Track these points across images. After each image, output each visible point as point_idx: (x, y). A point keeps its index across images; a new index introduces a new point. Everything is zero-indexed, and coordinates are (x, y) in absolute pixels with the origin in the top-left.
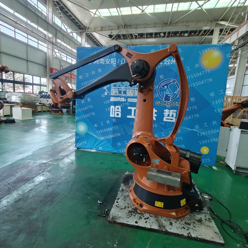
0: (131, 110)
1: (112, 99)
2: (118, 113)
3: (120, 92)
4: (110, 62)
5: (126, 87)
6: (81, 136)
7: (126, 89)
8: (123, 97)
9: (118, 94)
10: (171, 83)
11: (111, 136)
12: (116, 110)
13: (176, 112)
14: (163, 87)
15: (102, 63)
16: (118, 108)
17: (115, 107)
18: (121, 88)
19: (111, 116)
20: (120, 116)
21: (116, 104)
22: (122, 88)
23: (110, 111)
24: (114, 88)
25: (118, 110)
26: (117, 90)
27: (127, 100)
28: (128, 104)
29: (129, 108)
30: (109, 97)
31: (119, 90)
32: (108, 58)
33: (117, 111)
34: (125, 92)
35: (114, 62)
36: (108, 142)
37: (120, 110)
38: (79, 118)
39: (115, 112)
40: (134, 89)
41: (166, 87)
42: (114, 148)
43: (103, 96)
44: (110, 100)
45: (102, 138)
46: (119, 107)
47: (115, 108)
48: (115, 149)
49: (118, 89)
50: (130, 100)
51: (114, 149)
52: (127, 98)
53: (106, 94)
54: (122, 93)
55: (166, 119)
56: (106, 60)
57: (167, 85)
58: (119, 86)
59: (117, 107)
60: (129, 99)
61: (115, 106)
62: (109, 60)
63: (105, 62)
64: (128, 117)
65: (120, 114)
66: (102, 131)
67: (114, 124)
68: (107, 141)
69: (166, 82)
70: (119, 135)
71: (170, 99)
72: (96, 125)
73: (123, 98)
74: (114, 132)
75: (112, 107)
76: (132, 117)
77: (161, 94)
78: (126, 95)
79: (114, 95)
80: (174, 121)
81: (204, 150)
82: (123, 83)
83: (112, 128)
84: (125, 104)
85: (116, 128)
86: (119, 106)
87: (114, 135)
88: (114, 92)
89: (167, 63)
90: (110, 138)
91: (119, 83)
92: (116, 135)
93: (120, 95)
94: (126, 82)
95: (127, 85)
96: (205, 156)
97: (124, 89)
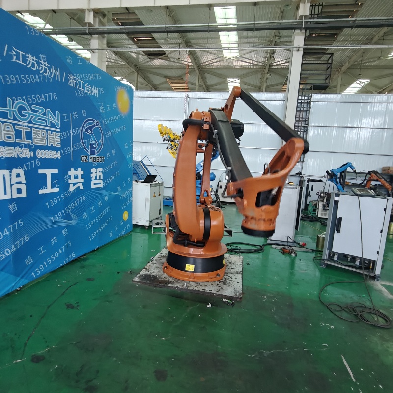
0: (45, 175)
1: (2, 152)
2: (19, 186)
3: (18, 134)
5: (30, 122)
7: (31, 127)
8: (25, 146)
9: (13, 140)
10: (94, 126)
11: (9, 251)
12: (14, 179)
13: (102, 172)
14: (87, 130)
16: (18, 176)
17: (11, 172)
18: (19, 125)
19: (2, 197)
20: (24, 194)
22: (21, 124)
24: (3, 122)
25: (18, 180)
26: (11, 128)
27: (35, 154)
28: (38, 163)
29: (41, 172)
31: (14, 128)
33: (17, 183)
34: (29, 136)
37: (23, 179)
39: (12, 185)
40: (47, 130)
41: (90, 131)
42: (18, 276)
46: (21, 172)
47: (11, 175)
48: (22, 277)
49: (14, 125)
50: (41, 154)
51: (19, 278)
52: (34, 149)
54: (24, 135)
55: (95, 184)
57: (90, 128)
58: (15, 119)
59: (15, 172)
60: (38, 151)
61: (10, 169)
64: (41, 191)
65: (23, 188)
67: (14, 217)
69: (89, 124)
70: (27, 238)
71: (96, 152)
73: (27, 150)
74: (15, 236)
75: (3, 173)
76: (49, 190)
77: (85, 142)
78: (32, 143)
79: (3, 140)
80: (101, 185)
81: (126, 215)
82: (24, 112)
83: (9, 230)
84: (32, 164)
85: (19, 225)
86: (20, 168)
87: (16, 246)
88: (3, 132)
89: (88, 91)
90: (7, 258)
91: (13, 111)
92: (20, 242)
93: (18, 141)
94: (29, 111)
95: (32, 117)
96: (126, 222)
97: (25, 126)
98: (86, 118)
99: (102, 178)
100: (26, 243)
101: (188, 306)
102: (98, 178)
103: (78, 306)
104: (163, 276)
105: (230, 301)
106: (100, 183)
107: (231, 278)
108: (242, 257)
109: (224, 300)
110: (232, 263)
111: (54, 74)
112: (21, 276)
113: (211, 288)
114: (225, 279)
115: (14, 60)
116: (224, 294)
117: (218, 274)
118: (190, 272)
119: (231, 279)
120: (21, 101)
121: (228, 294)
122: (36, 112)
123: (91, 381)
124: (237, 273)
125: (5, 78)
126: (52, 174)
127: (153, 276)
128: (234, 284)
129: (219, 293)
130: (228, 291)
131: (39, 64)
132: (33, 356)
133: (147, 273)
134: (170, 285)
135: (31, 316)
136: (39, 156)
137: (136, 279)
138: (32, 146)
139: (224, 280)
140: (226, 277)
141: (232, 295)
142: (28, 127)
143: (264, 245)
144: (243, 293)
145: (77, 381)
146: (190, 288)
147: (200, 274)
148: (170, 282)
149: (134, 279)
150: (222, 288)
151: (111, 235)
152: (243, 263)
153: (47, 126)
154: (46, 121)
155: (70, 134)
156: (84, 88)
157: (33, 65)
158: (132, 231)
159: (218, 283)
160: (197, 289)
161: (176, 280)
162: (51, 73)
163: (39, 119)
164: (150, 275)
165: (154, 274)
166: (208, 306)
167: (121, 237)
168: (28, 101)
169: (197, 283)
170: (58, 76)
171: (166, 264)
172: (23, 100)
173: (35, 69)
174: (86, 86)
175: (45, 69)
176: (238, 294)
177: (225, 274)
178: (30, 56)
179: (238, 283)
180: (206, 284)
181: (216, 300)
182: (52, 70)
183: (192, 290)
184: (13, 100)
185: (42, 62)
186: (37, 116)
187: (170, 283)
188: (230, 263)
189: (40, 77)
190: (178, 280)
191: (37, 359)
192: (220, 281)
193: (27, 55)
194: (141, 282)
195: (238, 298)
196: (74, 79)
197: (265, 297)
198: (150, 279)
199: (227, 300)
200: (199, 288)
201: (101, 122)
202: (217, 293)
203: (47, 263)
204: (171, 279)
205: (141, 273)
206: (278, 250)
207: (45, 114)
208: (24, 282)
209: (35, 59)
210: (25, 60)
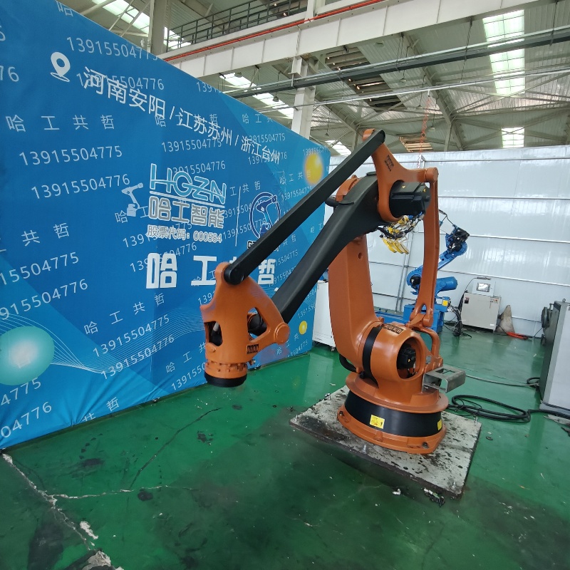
0: (200, 263)
1: (154, 232)
3: (175, 211)
4: (145, 105)
5: (190, 197)
6: (22, 390)
7: (190, 203)
8: (182, 227)
9: (168, 218)
10: (270, 201)
11: (148, 352)
12: (165, 266)
13: (275, 263)
14: (259, 208)
15: (117, 96)
17: (161, 256)
18: (177, 200)
19: (150, 285)
20: (173, 284)
21: (163, 246)
22: (180, 199)
23: (145, 270)
24: (160, 197)
25: (169, 266)
26: (168, 204)
27: (191, 236)
28: (194, 248)
29: (196, 258)
30: (141, 223)
31: (171, 204)
32: (139, 88)
33: (167, 270)
34: (187, 214)
35: (160, 112)
36: (139, 373)
37: (174, 266)
38: (12, 311)
39: (161, 272)
40: (209, 207)
41: (263, 209)
42: (156, 384)
43: (120, 218)
44: (147, 235)
45: (120, 366)
46: (173, 256)
47: (161, 260)
48: (160, 387)
49: (171, 200)
50: (199, 236)
51: (156, 387)
52: (191, 229)
53: (131, 211)
54: (181, 213)
55: (262, 279)
56: (134, 94)
57: (264, 205)
58: (173, 193)
59: (167, 256)
60: (196, 232)
61: (161, 253)
62: (143, 98)
63: (129, 100)
64: (194, 283)
65: (174, 276)
66: (117, 343)
67: (160, 310)
68: (134, 373)
69: (263, 199)
70: (171, 339)
72: (91, 328)
73: (183, 231)
74: (158, 334)
75: (153, 257)
76: (204, 281)
77: (255, 223)
78: (190, 223)
79: (158, 217)
80: (272, 282)
81: (303, 327)
82: (184, 185)
83: (152, 326)
84: (186, 248)
85: (164, 321)
86: (172, 253)
87: (157, 347)
88: (159, 209)
89: (266, 156)
90: (146, 359)
91: (172, 183)
92: (163, 342)
93: (174, 219)
94: (191, 184)
95: (193, 191)
96: (303, 337)
97: (184, 202)
98: (259, 191)
99: (273, 272)
100: (169, 345)
101: (361, 483)
102: (268, 272)
103: (211, 440)
104: (335, 426)
105: (436, 495)
106: (270, 279)
107: (449, 455)
108: (479, 425)
109: (425, 490)
110: (459, 430)
111: (225, 138)
112: (159, 385)
113: (409, 465)
114: (438, 455)
115: (180, 124)
116: (428, 480)
117: (425, 444)
118: (377, 428)
119: (447, 457)
120: (183, 171)
121: (435, 482)
122: (198, 184)
123: (193, 550)
124: (464, 449)
125: (167, 145)
126: (209, 263)
127: (320, 421)
128: (453, 467)
129: (420, 476)
130: (438, 478)
131: (207, 126)
132: (142, 490)
133: (313, 415)
134: (341, 442)
135: (157, 438)
136: (196, 239)
137: (295, 421)
138: (190, 227)
139: (434, 455)
140: (440, 451)
141: (443, 485)
142: (187, 202)
143: (531, 412)
144: (464, 488)
145: (177, 544)
146: (373, 456)
147: (394, 437)
148: (344, 438)
149: (292, 421)
150: (427, 469)
151: (279, 351)
152: (479, 434)
153: (209, 202)
154: (208, 195)
155: (237, 212)
156: (261, 153)
157: (201, 129)
158: (311, 351)
159: (423, 459)
160: (383, 460)
161: (354, 436)
162: (221, 137)
163: (201, 193)
164: (316, 420)
165: (322, 419)
166: (395, 493)
167: (294, 357)
168: (190, 172)
169: (386, 449)
170: (229, 139)
171: (343, 409)
172: (185, 170)
173: (202, 133)
174: (263, 150)
175: (215, 132)
176: (453, 487)
177: (440, 447)
178: (198, 117)
179: (461, 467)
180: (400, 455)
181: (412, 488)
182: (223, 133)
183: (374, 459)
184: (174, 171)
185: (212, 124)
186: (199, 190)
187: (342, 439)
188: (454, 429)
189: (207, 142)
190: (356, 438)
191: (144, 496)
192: (426, 456)
193: (195, 117)
194: (301, 428)
195: (454, 494)
196: (249, 142)
197: (510, 507)
198: (315, 426)
199: (431, 493)
200: (389, 460)
201: (280, 198)
202: (416, 475)
203: (192, 375)
204: (345, 433)
205: (304, 414)
206: (559, 427)
207: (208, 187)
208: (162, 393)
209: (203, 120)
210: (192, 123)
